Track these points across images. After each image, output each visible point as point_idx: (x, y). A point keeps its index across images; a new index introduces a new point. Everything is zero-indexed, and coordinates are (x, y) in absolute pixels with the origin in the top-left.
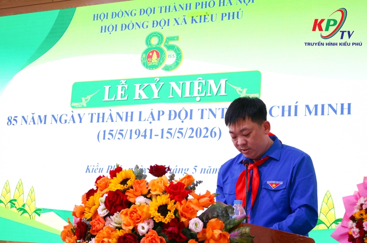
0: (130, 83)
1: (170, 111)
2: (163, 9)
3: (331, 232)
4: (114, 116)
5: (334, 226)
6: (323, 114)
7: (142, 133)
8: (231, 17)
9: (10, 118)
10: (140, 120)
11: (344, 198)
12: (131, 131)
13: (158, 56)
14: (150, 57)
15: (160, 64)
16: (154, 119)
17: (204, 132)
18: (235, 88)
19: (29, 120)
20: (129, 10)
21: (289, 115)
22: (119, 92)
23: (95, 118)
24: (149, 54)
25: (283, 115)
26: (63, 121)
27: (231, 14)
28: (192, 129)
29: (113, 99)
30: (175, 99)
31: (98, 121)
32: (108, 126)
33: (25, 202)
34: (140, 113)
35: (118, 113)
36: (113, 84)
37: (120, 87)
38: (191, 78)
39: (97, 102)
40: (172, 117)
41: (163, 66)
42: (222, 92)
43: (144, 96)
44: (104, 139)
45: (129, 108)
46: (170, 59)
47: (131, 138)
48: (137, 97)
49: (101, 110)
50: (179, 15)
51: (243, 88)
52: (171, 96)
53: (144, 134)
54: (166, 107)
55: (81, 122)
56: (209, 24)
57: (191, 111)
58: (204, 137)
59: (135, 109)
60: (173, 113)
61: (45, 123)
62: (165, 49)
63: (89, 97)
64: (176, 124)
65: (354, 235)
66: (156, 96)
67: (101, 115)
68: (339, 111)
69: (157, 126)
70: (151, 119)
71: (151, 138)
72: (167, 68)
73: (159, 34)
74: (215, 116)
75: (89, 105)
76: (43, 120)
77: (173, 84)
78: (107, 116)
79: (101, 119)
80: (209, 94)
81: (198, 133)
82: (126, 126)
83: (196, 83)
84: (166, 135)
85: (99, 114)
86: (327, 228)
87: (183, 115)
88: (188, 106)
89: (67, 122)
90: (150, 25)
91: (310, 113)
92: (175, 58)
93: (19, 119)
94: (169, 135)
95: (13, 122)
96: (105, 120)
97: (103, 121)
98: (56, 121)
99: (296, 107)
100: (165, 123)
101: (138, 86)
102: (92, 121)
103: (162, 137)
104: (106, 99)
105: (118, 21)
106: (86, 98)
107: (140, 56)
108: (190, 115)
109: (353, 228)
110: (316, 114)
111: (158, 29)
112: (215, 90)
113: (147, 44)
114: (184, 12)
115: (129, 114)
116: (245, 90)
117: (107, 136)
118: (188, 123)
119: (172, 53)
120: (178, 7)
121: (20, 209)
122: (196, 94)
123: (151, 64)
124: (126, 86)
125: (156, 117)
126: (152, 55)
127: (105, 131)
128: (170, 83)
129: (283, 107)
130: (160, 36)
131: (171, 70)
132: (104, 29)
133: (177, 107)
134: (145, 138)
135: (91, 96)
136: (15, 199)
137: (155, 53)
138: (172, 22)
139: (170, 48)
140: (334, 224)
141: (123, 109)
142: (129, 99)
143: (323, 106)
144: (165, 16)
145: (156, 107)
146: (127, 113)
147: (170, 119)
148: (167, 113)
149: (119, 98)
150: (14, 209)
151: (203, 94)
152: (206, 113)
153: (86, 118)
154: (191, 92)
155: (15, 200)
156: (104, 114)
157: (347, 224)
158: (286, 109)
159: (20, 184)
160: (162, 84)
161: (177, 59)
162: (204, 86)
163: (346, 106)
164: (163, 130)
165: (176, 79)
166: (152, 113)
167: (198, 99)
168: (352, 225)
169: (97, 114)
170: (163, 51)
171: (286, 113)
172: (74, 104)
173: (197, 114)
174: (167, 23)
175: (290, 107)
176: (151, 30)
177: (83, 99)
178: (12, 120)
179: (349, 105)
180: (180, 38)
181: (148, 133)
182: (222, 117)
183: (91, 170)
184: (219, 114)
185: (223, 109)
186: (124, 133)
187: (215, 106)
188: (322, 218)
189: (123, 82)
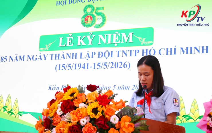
0: (75, 36)
1: (99, 53)
3: (196, 124)
4: (65, 55)
5: (198, 120)
6: (191, 53)
9: (2, 58)
10: (81, 58)
11: (204, 104)
12: (76, 64)
13: (91, 19)
14: (86, 20)
15: (92, 24)
16: (89, 57)
17: (120, 64)
18: (138, 38)
19: (14, 58)
21: (171, 54)
22: (68, 41)
23: (54, 57)
24: (86, 18)
25: (167, 54)
26: (34, 59)
28: (113, 63)
29: (65, 45)
30: (102, 45)
31: (56, 59)
32: (61, 62)
33: (12, 108)
34: (81, 53)
35: (67, 54)
37: (68, 38)
38: (112, 32)
39: (55, 47)
40: (100, 56)
41: (94, 25)
42: (130, 41)
43: (83, 44)
44: (59, 69)
45: (74, 51)
47: (75, 69)
48: (79, 44)
49: (57, 52)
51: (143, 38)
52: (99, 43)
53: (83, 66)
54: (96, 50)
55: (45, 59)
57: (112, 52)
58: (120, 68)
59: (78, 51)
60: (101, 53)
61: (24, 60)
62: (95, 15)
64: (103, 60)
65: (210, 125)
66: (90, 43)
67: (57, 55)
68: (201, 51)
69: (91, 62)
70: (87, 58)
71: (88, 68)
72: (97, 27)
73: (92, 6)
74: (126, 55)
75: (50, 49)
76: (22, 58)
77: (101, 36)
78: (61, 56)
79: (57, 58)
80: (122, 42)
81: (116, 65)
82: (73, 61)
83: (115, 35)
84: (96, 66)
85: (56, 55)
86: (194, 121)
87: (107, 54)
88: (110, 49)
89: (37, 59)
91: (184, 52)
92: (102, 21)
93: (8, 58)
94: (98, 67)
97: (59, 59)
98: (30, 59)
99: (175, 49)
100: (96, 59)
102: (52, 59)
103: (94, 68)
104: (60, 45)
106: (48, 45)
107: (81, 19)
108: (111, 54)
109: (210, 121)
110: (187, 53)
111: (91, 3)
112: (126, 39)
113: (85, 12)
115: (74, 55)
116: (144, 39)
117: (61, 68)
118: (110, 60)
119: (100, 17)
121: (9, 112)
122: (114, 42)
123: (87, 24)
124: (72, 37)
125: (91, 56)
126: (88, 19)
127: (60, 65)
128: (99, 35)
129: (167, 49)
130: (92, 7)
131: (99, 28)
132: (58, 3)
133: (103, 50)
134: (84, 69)
135: (51, 44)
136: (6, 105)
137: (89, 17)
139: (99, 14)
140: (198, 119)
141: (70, 52)
142: (74, 45)
143: (191, 48)
145: (91, 50)
146: (73, 54)
147: (99, 57)
148: (97, 54)
149: (68, 45)
150: (6, 112)
151: (119, 42)
152: (121, 53)
153: (49, 57)
154: (111, 40)
155: (7, 107)
156: (59, 54)
157: (206, 119)
158: (169, 50)
159: (9, 97)
160: (94, 36)
162: (120, 37)
163: (205, 48)
164: (95, 64)
165: (102, 33)
166: (88, 54)
167: (116, 45)
168: (209, 119)
169: (55, 55)
170: (94, 16)
171: (169, 53)
172: (41, 49)
173: (115, 54)
175: (171, 49)
176: (87, 3)
177: (46, 45)
178: (4, 59)
179: (207, 47)
180: (104, 8)
181: (86, 66)
182: (131, 56)
183: (52, 89)
184: (128, 53)
185: (131, 51)
186: (71, 66)
187: (126, 49)
188: (191, 115)
189: (71, 35)
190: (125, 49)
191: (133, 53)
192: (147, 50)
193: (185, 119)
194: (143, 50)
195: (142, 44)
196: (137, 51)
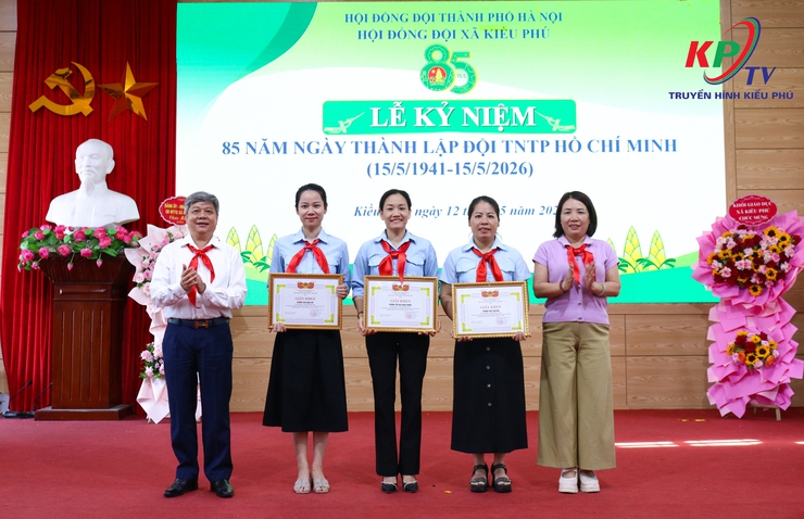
0: (408, 107)
1: (466, 142)
2: (446, 17)
4: (389, 146)
6: (647, 150)
7: (430, 166)
8: (535, 36)
9: (227, 145)
10: (426, 151)
12: (415, 165)
13: (444, 74)
14: (432, 75)
15: (447, 84)
16: (444, 151)
17: (511, 167)
18: (546, 118)
19: (259, 147)
20: (398, 14)
21: (611, 150)
22: (394, 117)
23: (361, 147)
24: (431, 72)
25: (604, 150)
26: (313, 150)
27: (535, 32)
28: (496, 164)
29: (385, 125)
30: (471, 128)
31: (366, 152)
32: (381, 158)
33: (265, 255)
34: (426, 143)
35: (394, 143)
36: (384, 107)
37: (393, 110)
38: (492, 104)
39: (362, 127)
40: (469, 149)
41: (451, 87)
42: (531, 122)
43: (429, 123)
44: (377, 174)
45: (410, 137)
46: (460, 79)
47: (415, 173)
48: (419, 124)
49: (370, 138)
50: (469, 25)
51: (555, 119)
52: (465, 124)
53: (433, 169)
54: (460, 137)
55: (340, 152)
56: (507, 41)
57: (493, 142)
58: (512, 173)
59: (420, 138)
60: (469, 145)
61: (285, 152)
62: (452, 66)
63: (349, 121)
64: (474, 157)
66: (445, 123)
67: (370, 145)
68: (664, 148)
69: (449, 160)
70: (441, 151)
71: (442, 173)
72: (457, 90)
73: (443, 48)
74: (523, 149)
75: (351, 131)
76: (282, 148)
77: (467, 110)
78: (378, 146)
79: (370, 150)
80: (514, 124)
81: (504, 168)
82: (408, 159)
83: (497, 110)
84: (462, 170)
85: (366, 143)
86: (657, 269)
87: (483, 147)
89: (320, 151)
90: (430, 35)
91: (634, 149)
92: (467, 79)
93: (242, 146)
94: (466, 171)
95: (232, 150)
96: (377, 150)
97: (373, 152)
98: (303, 150)
99: (618, 142)
100: (460, 156)
101: (419, 110)
102: (357, 152)
103: (458, 173)
104: (375, 123)
105: (384, 27)
106: (345, 123)
107: (419, 72)
110: (640, 150)
111: (440, 41)
112: (521, 120)
113: (427, 58)
114: (474, 24)
115: (411, 145)
116: (558, 121)
117: (381, 170)
118: (489, 157)
119: (462, 72)
120: (465, 17)
121: (259, 264)
122: (497, 123)
123: (434, 84)
124: (403, 110)
125: (447, 148)
126: (434, 73)
127: (377, 165)
128: (463, 108)
129: (603, 142)
130: (445, 52)
131: (463, 92)
132: (363, 35)
133: (475, 137)
134: (435, 174)
135: (353, 119)
136: (248, 250)
138: (459, 34)
139: (460, 65)
141: (401, 138)
142: (408, 126)
143: (646, 141)
144: (450, 26)
145: (447, 137)
146: (407, 143)
147: (466, 151)
148: (462, 145)
149: (394, 123)
150: (248, 264)
151: (507, 124)
152: (512, 146)
153: (349, 149)
155: (250, 253)
156: (374, 143)
158: (607, 143)
159: (254, 233)
160: (451, 109)
161: (470, 80)
162: (508, 114)
163: (671, 143)
164: (458, 164)
165: (472, 104)
166: (441, 144)
167: (501, 129)
169: (364, 143)
170: (449, 69)
171: (607, 148)
172: (327, 129)
173: (500, 147)
174: (453, 34)
175: (610, 142)
176: (430, 42)
177: (341, 123)
178: (230, 148)
179: (674, 141)
180: (471, 54)
181: (439, 168)
182: (533, 151)
183: (362, 213)
184: (528, 147)
185: (533, 142)
186: (405, 167)
187: (523, 138)
188: (652, 259)
189: (398, 104)
190: (521, 138)
191: (538, 146)
192: (564, 142)
193: (641, 266)
194: (557, 142)
195: (554, 129)
196: (545, 144)
